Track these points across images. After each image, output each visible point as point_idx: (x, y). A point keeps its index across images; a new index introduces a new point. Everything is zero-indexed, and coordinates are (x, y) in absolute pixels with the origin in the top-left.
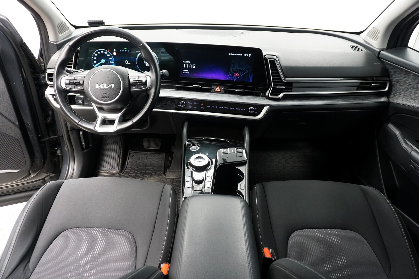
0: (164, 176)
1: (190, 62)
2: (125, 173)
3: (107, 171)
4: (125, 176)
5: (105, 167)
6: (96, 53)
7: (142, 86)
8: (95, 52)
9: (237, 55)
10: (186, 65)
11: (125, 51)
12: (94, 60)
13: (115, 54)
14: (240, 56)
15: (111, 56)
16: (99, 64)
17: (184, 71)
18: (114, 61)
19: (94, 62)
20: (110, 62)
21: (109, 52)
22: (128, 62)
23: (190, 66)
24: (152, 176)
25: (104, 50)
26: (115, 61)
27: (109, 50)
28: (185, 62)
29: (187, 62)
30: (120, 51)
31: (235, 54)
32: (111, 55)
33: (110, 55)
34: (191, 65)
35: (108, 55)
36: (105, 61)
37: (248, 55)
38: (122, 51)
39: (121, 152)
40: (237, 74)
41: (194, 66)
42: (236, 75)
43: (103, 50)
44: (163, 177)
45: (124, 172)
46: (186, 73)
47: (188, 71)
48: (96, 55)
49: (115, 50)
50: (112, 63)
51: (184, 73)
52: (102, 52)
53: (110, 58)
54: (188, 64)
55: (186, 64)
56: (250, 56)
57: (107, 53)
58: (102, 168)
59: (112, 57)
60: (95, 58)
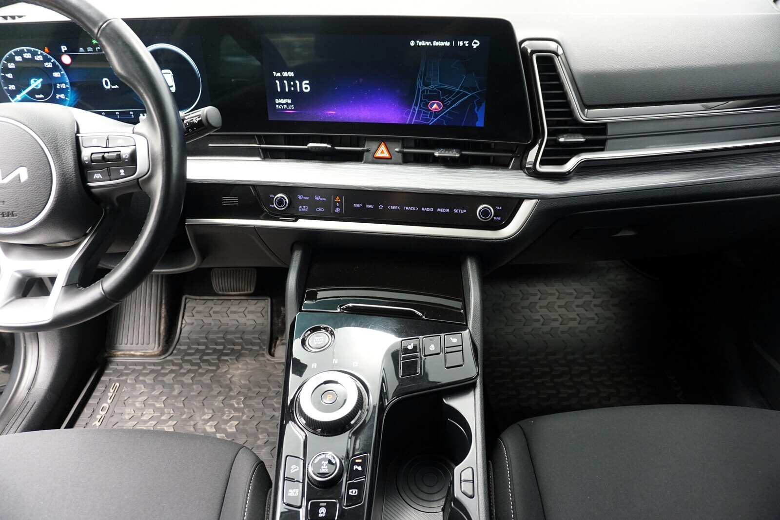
0: (269, 357)
1: (292, 74)
2: (176, 355)
3: (132, 350)
4: (175, 361)
5: (126, 342)
6: (8, 60)
7: (122, 172)
8: (7, 55)
9: (435, 43)
10: (282, 85)
11: (94, 51)
12: (8, 81)
13: (66, 59)
14: (444, 47)
15: (55, 68)
16: (27, 94)
17: (278, 101)
18: (68, 81)
19: (8, 87)
20: (58, 87)
21: (49, 56)
22: (112, 84)
23: (295, 85)
24: (241, 358)
25: (33, 49)
26: (70, 83)
27: (46, 49)
28: (279, 74)
29: (285, 74)
30: (81, 49)
31: (429, 43)
32: (57, 63)
33: (54, 64)
34: (297, 82)
35: (49, 65)
36: (42, 82)
37: (470, 44)
38: (86, 51)
39: (163, 302)
40: (438, 104)
41: (306, 87)
42: (435, 106)
43: (29, 51)
44: (267, 361)
45: (172, 352)
46: (285, 106)
47: (289, 101)
48: (11, 66)
49: (64, 48)
50: (65, 87)
51: (278, 107)
52: (28, 56)
53: (56, 75)
54: (289, 79)
55: (281, 79)
56: (475, 46)
57: (42, 59)
58: (118, 345)
59: (60, 71)
60: (10, 76)
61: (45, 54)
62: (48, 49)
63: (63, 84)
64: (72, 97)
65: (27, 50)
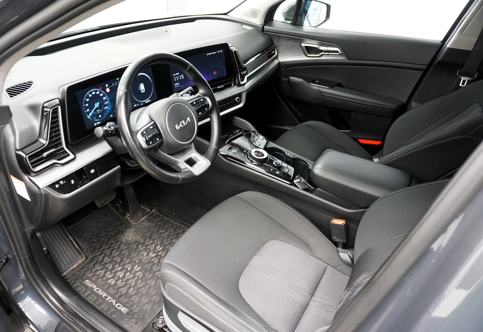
4: (98, 254)
6: (87, 98)
8: (86, 95)
9: (213, 53)
10: (176, 78)
11: (117, 83)
12: (87, 108)
13: (108, 90)
14: (215, 54)
15: (104, 96)
16: (94, 111)
17: (175, 85)
19: (87, 111)
20: (105, 104)
21: (102, 91)
25: (95, 89)
26: (110, 100)
27: (101, 88)
28: (175, 75)
29: (177, 74)
30: (113, 84)
31: (211, 54)
32: (105, 93)
33: (103, 94)
34: (180, 76)
35: (101, 95)
36: (99, 104)
37: (220, 51)
38: (115, 84)
40: (215, 72)
41: (182, 77)
42: (215, 73)
46: (178, 86)
47: (178, 83)
48: (88, 100)
49: (107, 85)
50: (107, 103)
51: (176, 87)
52: (94, 93)
53: (104, 98)
56: (221, 52)
57: (99, 93)
59: (106, 96)
60: (87, 105)
61: (100, 90)
62: (102, 88)
63: (107, 102)
64: (110, 106)
65: (93, 90)
